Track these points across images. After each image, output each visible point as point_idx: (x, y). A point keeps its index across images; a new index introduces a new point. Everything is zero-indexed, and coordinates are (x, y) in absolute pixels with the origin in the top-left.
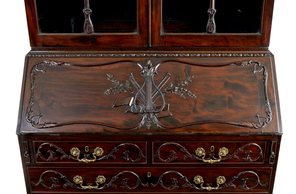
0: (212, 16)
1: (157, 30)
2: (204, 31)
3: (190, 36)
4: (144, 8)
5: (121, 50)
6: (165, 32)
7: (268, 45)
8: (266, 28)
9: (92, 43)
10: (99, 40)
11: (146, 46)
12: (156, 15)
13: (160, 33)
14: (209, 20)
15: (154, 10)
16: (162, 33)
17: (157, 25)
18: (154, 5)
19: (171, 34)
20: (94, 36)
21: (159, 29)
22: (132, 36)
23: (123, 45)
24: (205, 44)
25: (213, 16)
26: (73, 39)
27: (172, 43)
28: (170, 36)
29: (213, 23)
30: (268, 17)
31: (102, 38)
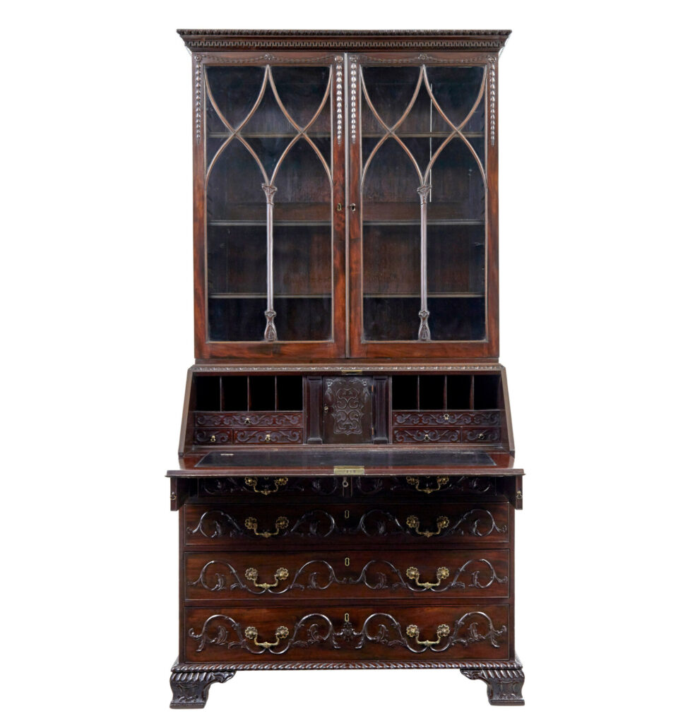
0: (424, 319)
1: (357, 337)
2: (416, 338)
3: (398, 344)
4: (341, 309)
5: (311, 362)
6: (366, 339)
7: (498, 356)
8: (493, 335)
9: (274, 353)
10: (284, 350)
11: (343, 357)
12: (355, 318)
13: (360, 341)
14: (421, 324)
15: (353, 312)
16: (364, 341)
17: (356, 331)
18: (353, 305)
19: (375, 342)
20: (277, 344)
21: (359, 335)
22: (326, 344)
23: (314, 356)
24: (417, 354)
25: (426, 320)
26: (250, 348)
27: (376, 353)
28: (374, 344)
29: (426, 328)
30: (493, 320)
31: (287, 347)
